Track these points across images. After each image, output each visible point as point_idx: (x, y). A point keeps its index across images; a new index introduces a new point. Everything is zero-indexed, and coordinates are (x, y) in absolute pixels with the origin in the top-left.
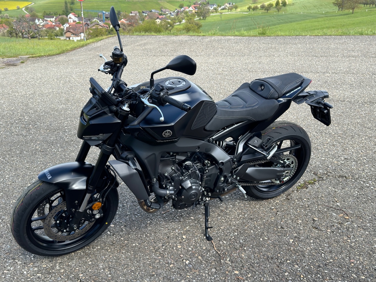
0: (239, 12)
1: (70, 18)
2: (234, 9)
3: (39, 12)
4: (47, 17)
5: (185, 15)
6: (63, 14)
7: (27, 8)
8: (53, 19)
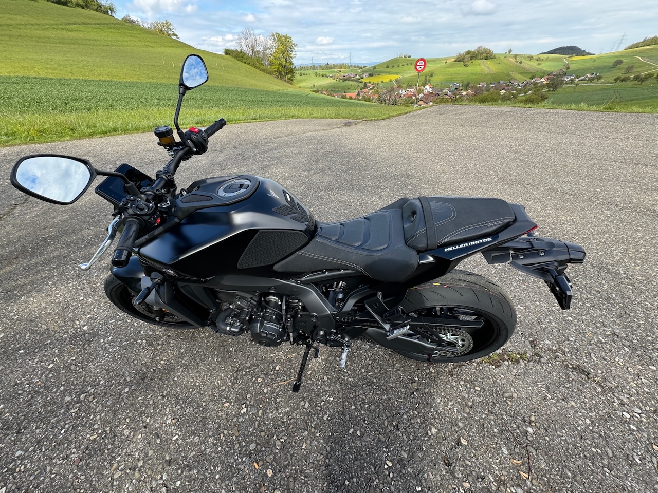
0: (601, 83)
1: (426, 89)
2: (596, 80)
3: (404, 83)
4: (409, 88)
5: (533, 86)
6: (422, 86)
7: (396, 81)
8: (412, 90)
